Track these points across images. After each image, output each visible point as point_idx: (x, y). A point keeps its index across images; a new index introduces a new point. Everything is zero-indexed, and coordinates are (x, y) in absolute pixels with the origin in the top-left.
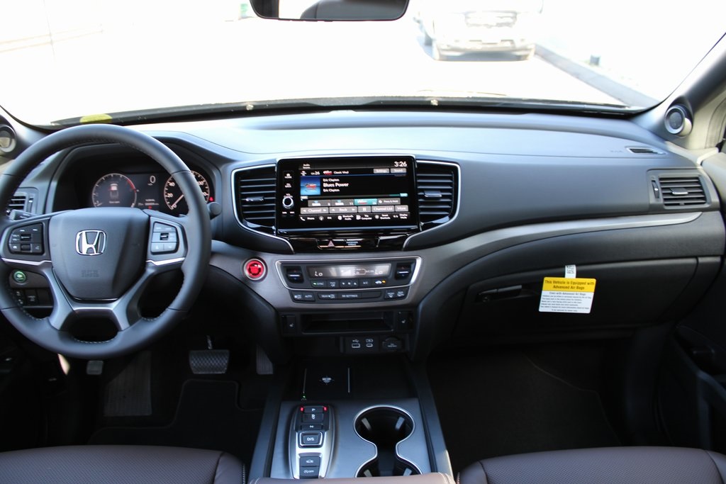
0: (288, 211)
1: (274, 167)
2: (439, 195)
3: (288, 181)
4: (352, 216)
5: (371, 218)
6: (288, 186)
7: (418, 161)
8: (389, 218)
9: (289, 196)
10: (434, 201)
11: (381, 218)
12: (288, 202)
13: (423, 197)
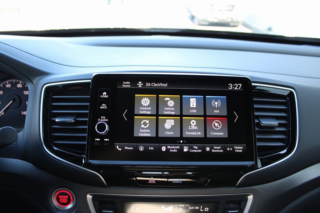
0: (102, 137)
1: (89, 83)
2: (275, 123)
3: (104, 101)
4: (178, 147)
5: (200, 151)
6: (104, 106)
7: (253, 84)
8: (222, 151)
9: (103, 120)
10: (270, 130)
11: (213, 151)
12: (101, 127)
13: (259, 125)
